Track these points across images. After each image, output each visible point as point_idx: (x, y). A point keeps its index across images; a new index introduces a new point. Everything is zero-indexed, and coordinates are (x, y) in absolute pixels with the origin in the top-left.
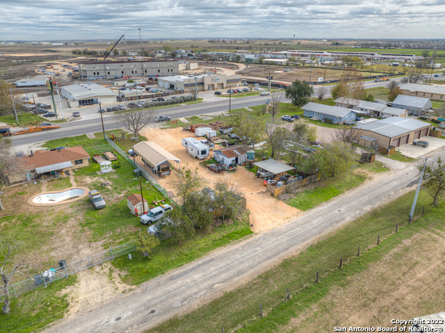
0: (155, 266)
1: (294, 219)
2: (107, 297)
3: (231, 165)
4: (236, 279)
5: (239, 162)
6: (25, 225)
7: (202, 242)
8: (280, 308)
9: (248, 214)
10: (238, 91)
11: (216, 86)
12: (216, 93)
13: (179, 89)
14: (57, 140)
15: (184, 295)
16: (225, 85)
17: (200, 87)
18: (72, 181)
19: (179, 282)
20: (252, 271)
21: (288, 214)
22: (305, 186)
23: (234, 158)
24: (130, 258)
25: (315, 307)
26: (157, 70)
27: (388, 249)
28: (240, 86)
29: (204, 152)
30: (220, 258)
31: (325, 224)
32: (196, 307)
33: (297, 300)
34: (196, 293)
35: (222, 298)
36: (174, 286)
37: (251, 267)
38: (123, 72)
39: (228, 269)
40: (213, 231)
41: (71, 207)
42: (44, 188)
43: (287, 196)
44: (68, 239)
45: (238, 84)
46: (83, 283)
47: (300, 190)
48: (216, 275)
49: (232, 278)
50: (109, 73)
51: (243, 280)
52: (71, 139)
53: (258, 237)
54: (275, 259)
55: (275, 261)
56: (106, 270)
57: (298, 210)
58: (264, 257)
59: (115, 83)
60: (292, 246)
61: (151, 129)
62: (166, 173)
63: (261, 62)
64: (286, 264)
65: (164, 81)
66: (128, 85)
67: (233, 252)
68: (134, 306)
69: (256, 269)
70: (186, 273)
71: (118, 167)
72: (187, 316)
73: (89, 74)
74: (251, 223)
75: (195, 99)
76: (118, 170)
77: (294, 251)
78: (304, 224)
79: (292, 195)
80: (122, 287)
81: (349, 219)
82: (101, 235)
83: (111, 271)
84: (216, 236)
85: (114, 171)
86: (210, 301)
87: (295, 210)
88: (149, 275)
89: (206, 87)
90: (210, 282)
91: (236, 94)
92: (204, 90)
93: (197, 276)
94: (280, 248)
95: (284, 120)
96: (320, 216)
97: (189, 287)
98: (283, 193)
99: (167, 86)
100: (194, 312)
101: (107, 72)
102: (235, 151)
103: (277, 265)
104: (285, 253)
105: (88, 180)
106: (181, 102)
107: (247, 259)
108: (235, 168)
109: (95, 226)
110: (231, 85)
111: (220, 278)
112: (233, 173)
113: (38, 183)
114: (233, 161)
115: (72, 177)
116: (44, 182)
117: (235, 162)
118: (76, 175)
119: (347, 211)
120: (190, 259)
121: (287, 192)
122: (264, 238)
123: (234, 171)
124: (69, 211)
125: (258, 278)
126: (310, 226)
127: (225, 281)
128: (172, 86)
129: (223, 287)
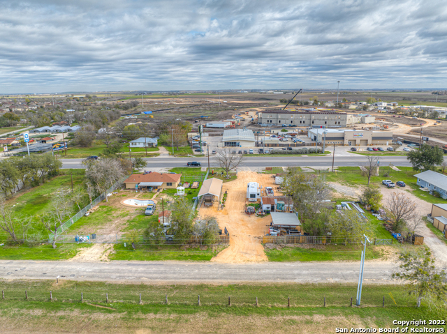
0: (131, 255)
2: (93, 259)
3: (265, 211)
4: (159, 280)
6: (106, 213)
7: (172, 253)
8: (154, 305)
9: (225, 248)
10: (379, 150)
11: (358, 142)
12: (351, 149)
13: (318, 142)
14: (180, 168)
15: (122, 275)
16: (370, 142)
17: (340, 142)
18: (155, 196)
19: (130, 267)
20: (174, 280)
21: (253, 258)
22: (301, 243)
23: (270, 206)
24: (125, 246)
25: (173, 316)
26: (324, 122)
27: (292, 314)
29: (253, 196)
30: (167, 265)
31: (271, 276)
32: (120, 283)
33: (169, 306)
34: (129, 277)
35: (137, 286)
36: (124, 268)
37: (175, 278)
38: (291, 122)
39: (161, 273)
40: (188, 249)
41: (136, 210)
42: (137, 196)
43: (272, 246)
44: (114, 226)
45: (387, 143)
46: (92, 249)
47: (292, 245)
48: (150, 273)
49: (157, 278)
50: (279, 122)
51: (160, 282)
53: (209, 263)
54: (197, 281)
55: (197, 282)
56: (108, 247)
58: (191, 277)
59: (272, 131)
60: (221, 278)
61: (250, 172)
62: (208, 204)
64: (201, 287)
65: (312, 133)
66: (280, 133)
67: (178, 266)
68: (97, 268)
69: (177, 280)
70: (139, 265)
71: (191, 193)
72: (110, 285)
73: (263, 121)
74: (219, 254)
75: (322, 152)
76: (189, 195)
77: (216, 282)
78: (254, 269)
79: (278, 247)
80: (104, 257)
81: (298, 281)
82: (130, 229)
83: (110, 248)
84: (185, 253)
85: (185, 195)
86: (130, 283)
88: (123, 258)
89: (346, 142)
90: (142, 275)
91: (373, 152)
92: (343, 145)
93: (141, 269)
94: (211, 276)
95: (384, 184)
96: (277, 269)
97: (130, 272)
98: (272, 243)
100: (116, 285)
102: (276, 200)
103: (193, 284)
104: (211, 280)
105: (165, 197)
106: (306, 153)
107: (180, 273)
108: (264, 213)
109: (133, 224)
110: (378, 142)
111: (151, 275)
112: (259, 218)
113: (139, 192)
114: (268, 208)
115: (158, 193)
116: (141, 192)
117: (270, 209)
118: (163, 192)
119: (308, 275)
120: (152, 260)
121: (276, 243)
122: (210, 266)
123: (262, 216)
124: (132, 212)
125: (171, 286)
126: (255, 272)
127: (151, 278)
128: (315, 138)
129: (146, 280)
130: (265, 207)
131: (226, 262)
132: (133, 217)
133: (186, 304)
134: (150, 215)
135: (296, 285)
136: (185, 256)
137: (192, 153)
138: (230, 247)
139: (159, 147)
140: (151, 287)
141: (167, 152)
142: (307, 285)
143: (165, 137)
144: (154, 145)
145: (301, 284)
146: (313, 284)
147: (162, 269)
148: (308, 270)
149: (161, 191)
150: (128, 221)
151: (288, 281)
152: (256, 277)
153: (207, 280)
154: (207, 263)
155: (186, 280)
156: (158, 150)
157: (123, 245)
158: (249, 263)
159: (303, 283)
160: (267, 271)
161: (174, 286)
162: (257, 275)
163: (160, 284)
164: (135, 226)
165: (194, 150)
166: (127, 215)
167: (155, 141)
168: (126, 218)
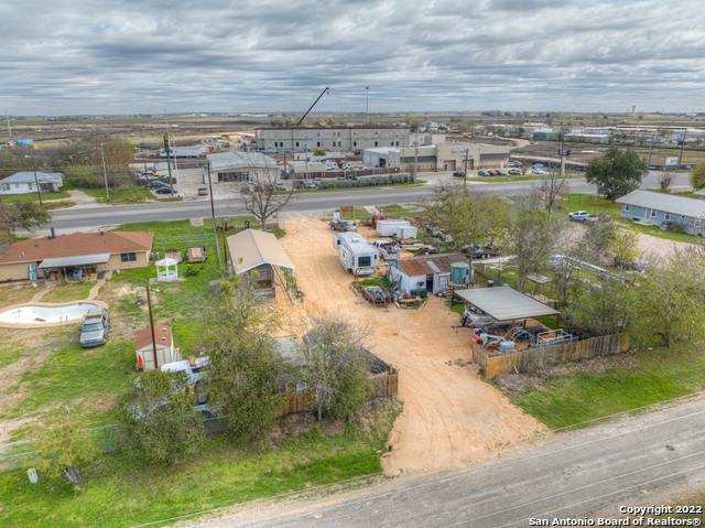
0: (70, 518)
1: (519, 452)
3: (414, 293)
5: (436, 288)
7: (232, 471)
9: (395, 415)
10: (499, 174)
12: (455, 175)
13: (392, 166)
16: (476, 164)
17: (429, 165)
18: (94, 292)
21: (506, 434)
22: (580, 361)
26: (373, 142)
28: (505, 167)
29: (365, 261)
38: (319, 144)
40: (281, 444)
41: (46, 337)
42: (39, 296)
43: (520, 382)
45: (502, 163)
47: (563, 370)
50: (297, 144)
52: (162, 225)
57: (541, 427)
59: (296, 156)
61: (305, 220)
62: (263, 292)
63: (560, 138)
65: (372, 154)
66: (314, 159)
71: (194, 274)
73: (267, 145)
74: (392, 440)
75: (412, 182)
76: (191, 278)
78: (545, 471)
79: (535, 381)
82: (38, 404)
84: (279, 460)
85: (182, 279)
87: (532, 425)
89: (440, 165)
91: (492, 178)
92: (436, 170)
96: (603, 454)
98: (513, 372)
99: (376, 161)
101: (295, 142)
102: (430, 263)
105: (124, 291)
106: (385, 184)
108: (418, 298)
109: (46, 382)
110: (489, 163)
112: (411, 311)
113: (41, 285)
114: (421, 284)
115: (101, 283)
116: (50, 285)
117: (424, 287)
118: (113, 279)
121: (522, 371)
123: (415, 305)
124: (34, 344)
126: (560, 485)
128: (382, 162)
130: (411, 283)
131: (437, 466)
132: (39, 359)
134: (100, 345)
136: (285, 474)
137: (151, 197)
139: (69, 192)
141: (93, 199)
143: (81, 171)
144: (56, 187)
149: (108, 276)
150: (26, 376)
156: (69, 196)
157: (25, 477)
158: (512, 455)
160: (587, 470)
164: (54, 391)
165: (153, 192)
166: (18, 356)
167: (57, 179)
168: (17, 367)
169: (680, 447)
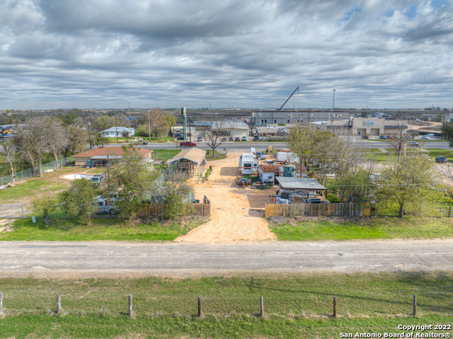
1: (249, 243)
6: (31, 187)
7: (110, 231)
9: (201, 224)
10: (395, 138)
12: (362, 137)
16: (382, 132)
19: (22, 251)
20: (95, 270)
21: (251, 236)
22: (330, 216)
24: (34, 221)
30: (92, 248)
31: (285, 262)
34: (10, 265)
35: (19, 280)
36: (11, 252)
37: (99, 267)
38: (288, 121)
39: (76, 259)
47: (315, 219)
48: (55, 259)
49: (64, 267)
51: (66, 274)
53: (171, 244)
54: (141, 271)
55: (141, 273)
56: (4, 224)
57: (274, 237)
58: (131, 265)
60: (189, 267)
67: (111, 248)
69: (101, 271)
70: (42, 247)
73: (257, 121)
74: (190, 231)
77: (179, 274)
78: (253, 251)
79: (292, 221)
81: (340, 268)
83: (6, 225)
84: (133, 231)
86: (6, 277)
90: (39, 262)
93: (41, 253)
94: (170, 264)
97: (19, 257)
98: (281, 215)
102: (281, 168)
103: (131, 277)
104: (169, 270)
107: (113, 259)
110: (391, 131)
111: (54, 263)
112: (258, 190)
113: (90, 168)
114: (270, 178)
119: (354, 259)
120: (71, 240)
121: (287, 215)
122: (172, 248)
125: (87, 281)
126: (255, 256)
127: (52, 268)
129: (40, 271)
130: (264, 176)
131: (201, 242)
133: (101, 316)
135: (336, 275)
136: (131, 235)
138: (211, 223)
140: (46, 283)
142: (358, 276)
143: (144, 128)
144: (130, 135)
145: (347, 275)
146: (370, 275)
147: (81, 252)
148: (352, 251)
151: (321, 270)
152: (257, 264)
153: (160, 270)
154: (168, 244)
155: (118, 271)
156: (134, 139)
157: (31, 221)
158: (244, 243)
159: (350, 273)
160: (277, 254)
161: (92, 280)
162: (258, 260)
163: (66, 277)
166: (61, 188)
168: (58, 192)
169: (346, 255)
